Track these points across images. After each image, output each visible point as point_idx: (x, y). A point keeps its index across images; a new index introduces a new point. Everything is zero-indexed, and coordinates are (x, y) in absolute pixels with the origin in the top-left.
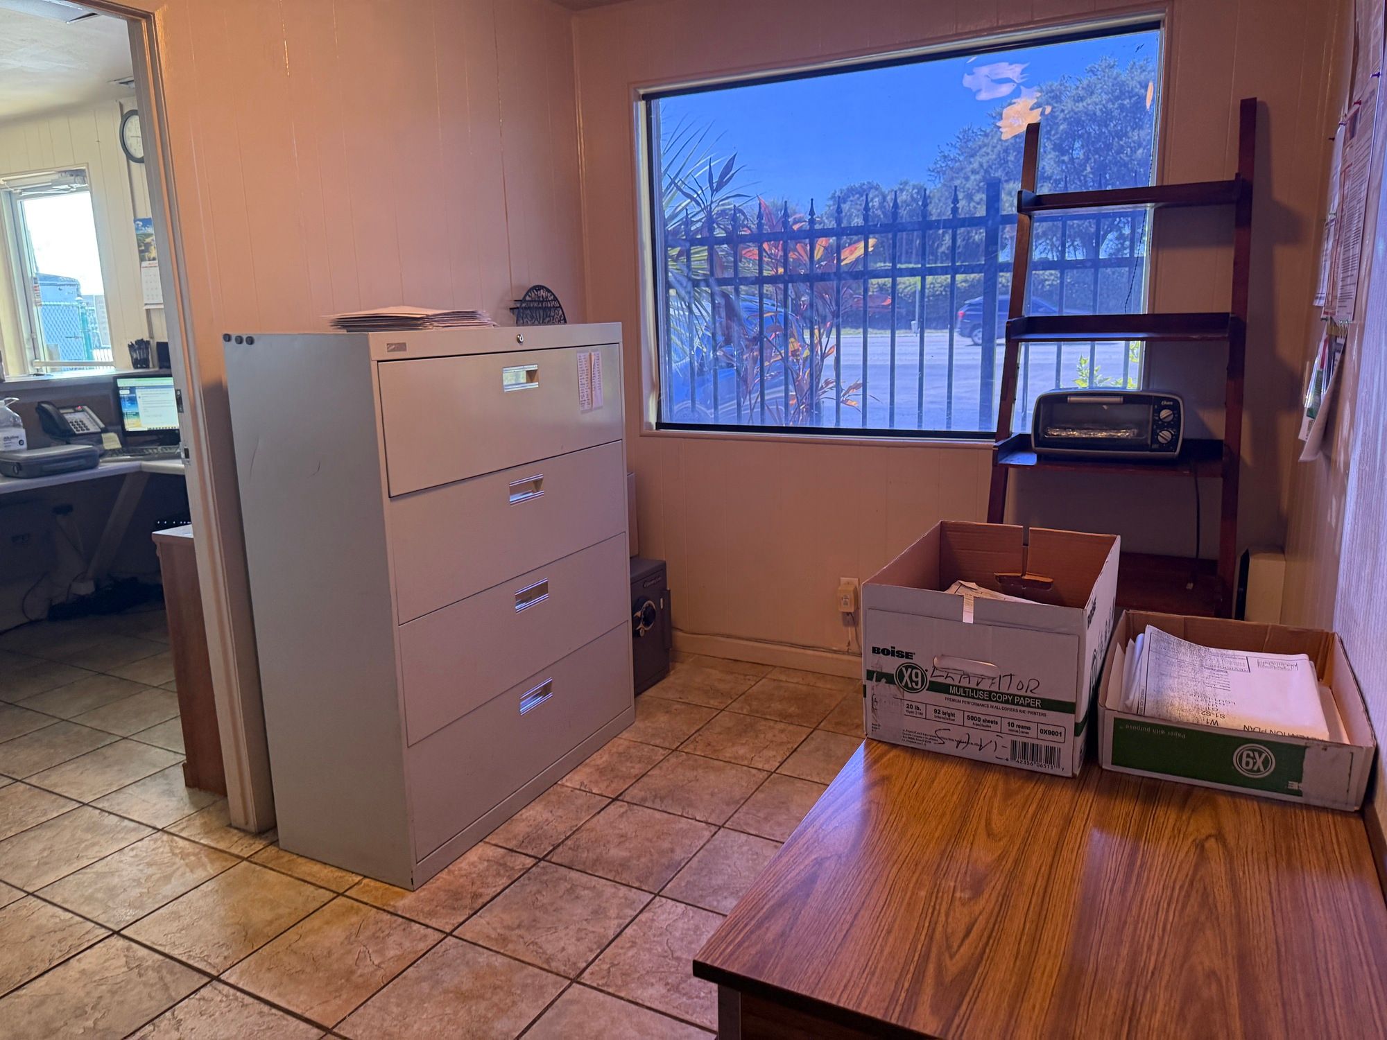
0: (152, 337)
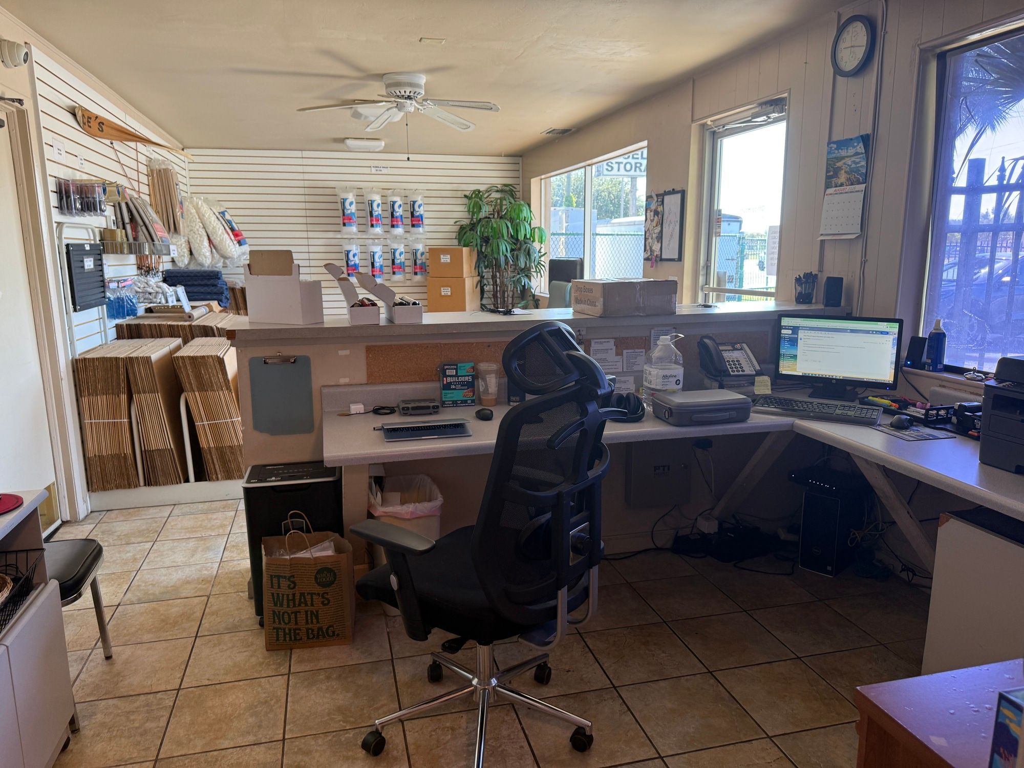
0: (821, 271)
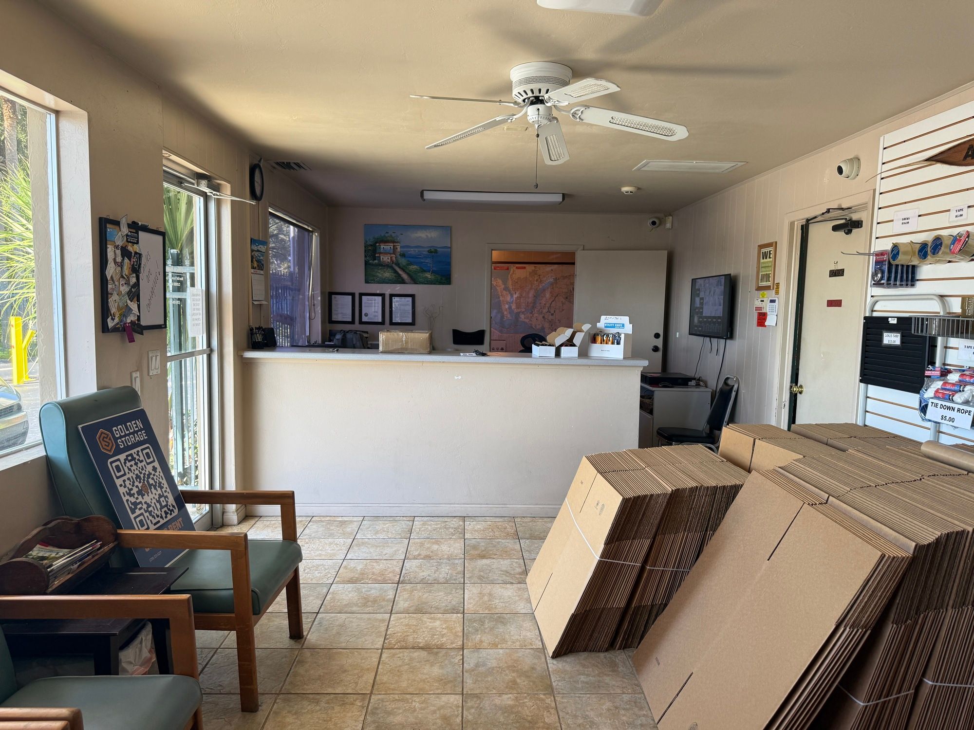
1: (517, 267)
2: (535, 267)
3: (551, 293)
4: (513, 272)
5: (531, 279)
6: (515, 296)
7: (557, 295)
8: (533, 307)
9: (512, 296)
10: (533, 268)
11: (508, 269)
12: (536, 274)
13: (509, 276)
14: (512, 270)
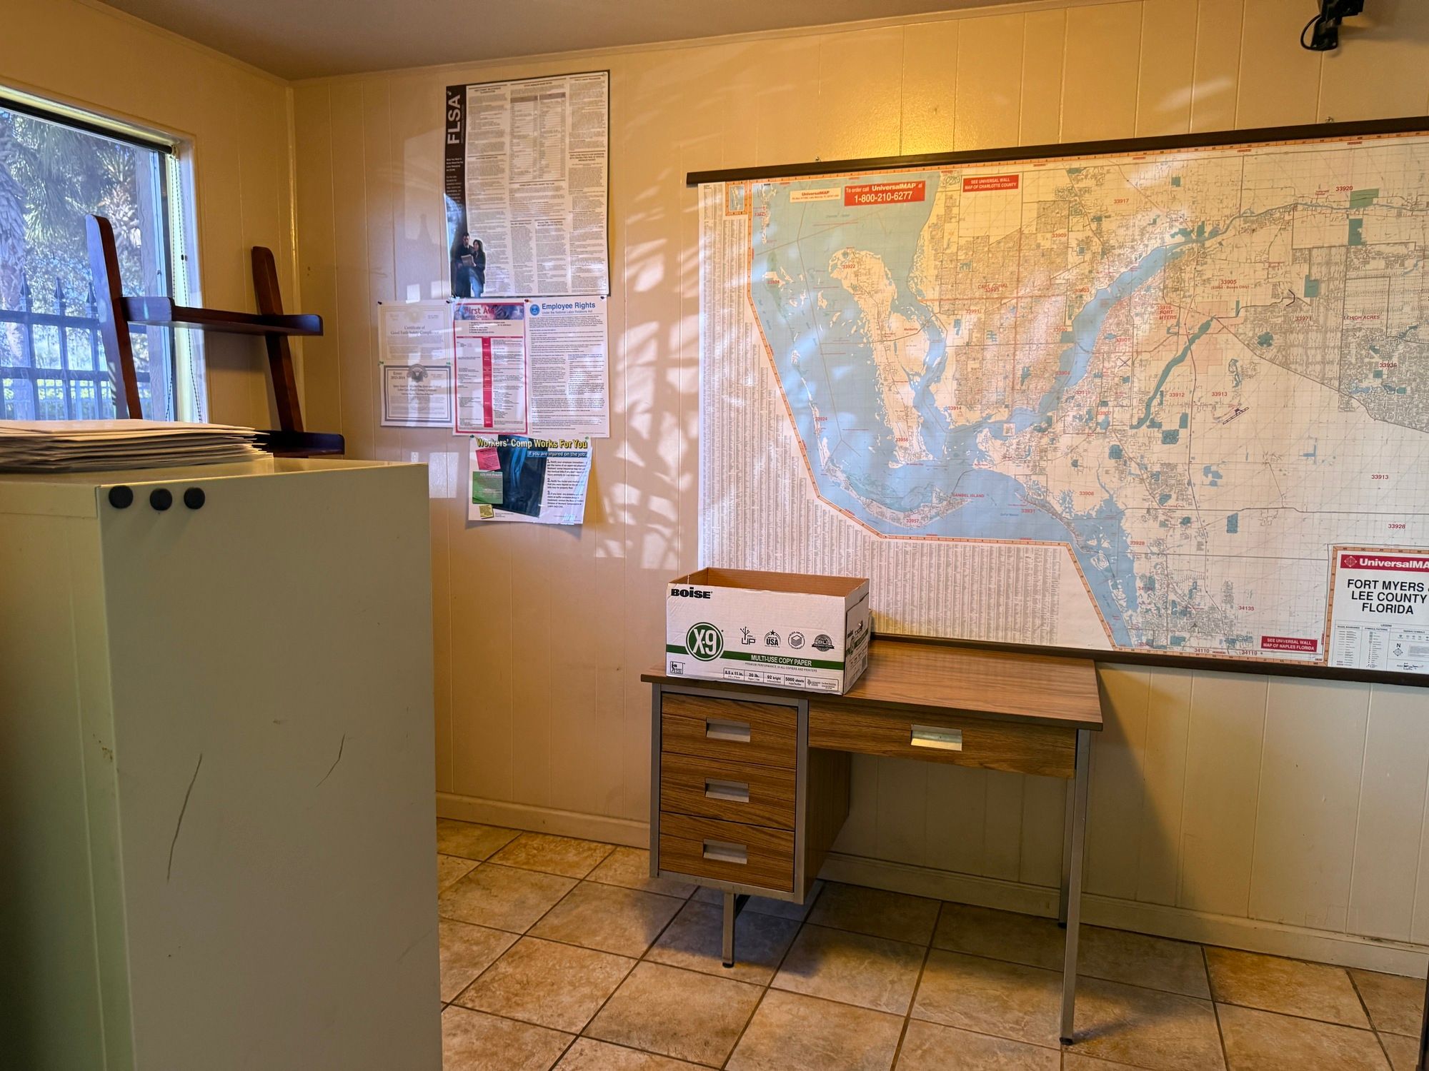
1: (967, 182)
2: (1070, 171)
3: (1164, 313)
4: (948, 208)
5: (1046, 244)
6: (953, 339)
7: (1205, 328)
8: (1055, 398)
9: (936, 341)
10: (1063, 180)
11: (918, 194)
12: (1077, 211)
13: (926, 233)
14: (940, 199)
